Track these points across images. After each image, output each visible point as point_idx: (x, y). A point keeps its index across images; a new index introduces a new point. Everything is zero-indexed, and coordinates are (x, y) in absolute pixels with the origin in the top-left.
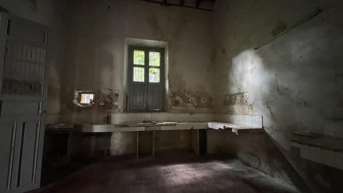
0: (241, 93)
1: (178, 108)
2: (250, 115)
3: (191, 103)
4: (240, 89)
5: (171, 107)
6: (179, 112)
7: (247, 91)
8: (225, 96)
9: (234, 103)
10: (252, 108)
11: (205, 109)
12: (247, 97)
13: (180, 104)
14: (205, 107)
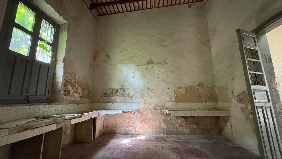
0: (123, 89)
1: (69, 98)
2: (130, 102)
3: (78, 93)
4: (123, 86)
5: (63, 97)
6: (69, 103)
7: (128, 88)
8: (107, 89)
9: (116, 95)
10: (132, 98)
11: (86, 99)
12: (129, 91)
13: (71, 94)
14: (86, 98)
